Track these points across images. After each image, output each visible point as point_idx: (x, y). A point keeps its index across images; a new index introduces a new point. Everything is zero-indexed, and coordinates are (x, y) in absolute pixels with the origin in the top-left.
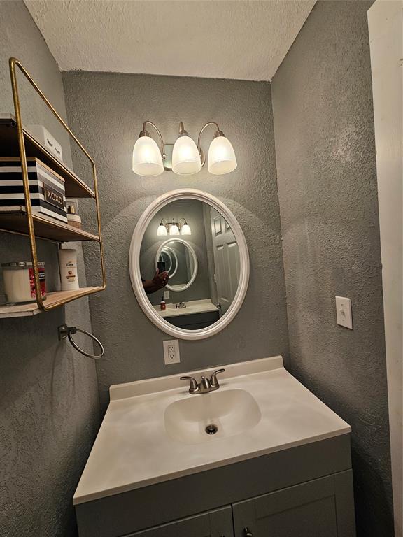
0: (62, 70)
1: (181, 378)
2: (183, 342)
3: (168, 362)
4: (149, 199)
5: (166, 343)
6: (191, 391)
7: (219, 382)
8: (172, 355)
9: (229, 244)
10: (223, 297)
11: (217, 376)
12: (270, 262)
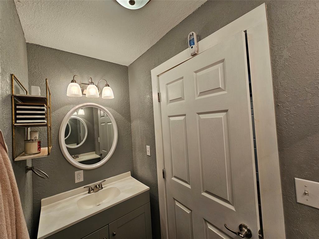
0: (27, 42)
1: (84, 187)
2: (85, 170)
3: (77, 181)
4: (72, 106)
5: (76, 173)
6: (89, 193)
7: (103, 186)
8: (79, 177)
9: (108, 123)
10: (103, 150)
11: (102, 184)
12: (126, 133)
